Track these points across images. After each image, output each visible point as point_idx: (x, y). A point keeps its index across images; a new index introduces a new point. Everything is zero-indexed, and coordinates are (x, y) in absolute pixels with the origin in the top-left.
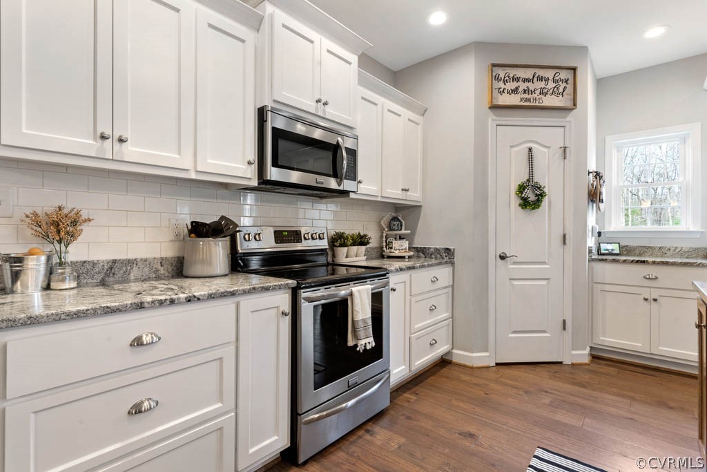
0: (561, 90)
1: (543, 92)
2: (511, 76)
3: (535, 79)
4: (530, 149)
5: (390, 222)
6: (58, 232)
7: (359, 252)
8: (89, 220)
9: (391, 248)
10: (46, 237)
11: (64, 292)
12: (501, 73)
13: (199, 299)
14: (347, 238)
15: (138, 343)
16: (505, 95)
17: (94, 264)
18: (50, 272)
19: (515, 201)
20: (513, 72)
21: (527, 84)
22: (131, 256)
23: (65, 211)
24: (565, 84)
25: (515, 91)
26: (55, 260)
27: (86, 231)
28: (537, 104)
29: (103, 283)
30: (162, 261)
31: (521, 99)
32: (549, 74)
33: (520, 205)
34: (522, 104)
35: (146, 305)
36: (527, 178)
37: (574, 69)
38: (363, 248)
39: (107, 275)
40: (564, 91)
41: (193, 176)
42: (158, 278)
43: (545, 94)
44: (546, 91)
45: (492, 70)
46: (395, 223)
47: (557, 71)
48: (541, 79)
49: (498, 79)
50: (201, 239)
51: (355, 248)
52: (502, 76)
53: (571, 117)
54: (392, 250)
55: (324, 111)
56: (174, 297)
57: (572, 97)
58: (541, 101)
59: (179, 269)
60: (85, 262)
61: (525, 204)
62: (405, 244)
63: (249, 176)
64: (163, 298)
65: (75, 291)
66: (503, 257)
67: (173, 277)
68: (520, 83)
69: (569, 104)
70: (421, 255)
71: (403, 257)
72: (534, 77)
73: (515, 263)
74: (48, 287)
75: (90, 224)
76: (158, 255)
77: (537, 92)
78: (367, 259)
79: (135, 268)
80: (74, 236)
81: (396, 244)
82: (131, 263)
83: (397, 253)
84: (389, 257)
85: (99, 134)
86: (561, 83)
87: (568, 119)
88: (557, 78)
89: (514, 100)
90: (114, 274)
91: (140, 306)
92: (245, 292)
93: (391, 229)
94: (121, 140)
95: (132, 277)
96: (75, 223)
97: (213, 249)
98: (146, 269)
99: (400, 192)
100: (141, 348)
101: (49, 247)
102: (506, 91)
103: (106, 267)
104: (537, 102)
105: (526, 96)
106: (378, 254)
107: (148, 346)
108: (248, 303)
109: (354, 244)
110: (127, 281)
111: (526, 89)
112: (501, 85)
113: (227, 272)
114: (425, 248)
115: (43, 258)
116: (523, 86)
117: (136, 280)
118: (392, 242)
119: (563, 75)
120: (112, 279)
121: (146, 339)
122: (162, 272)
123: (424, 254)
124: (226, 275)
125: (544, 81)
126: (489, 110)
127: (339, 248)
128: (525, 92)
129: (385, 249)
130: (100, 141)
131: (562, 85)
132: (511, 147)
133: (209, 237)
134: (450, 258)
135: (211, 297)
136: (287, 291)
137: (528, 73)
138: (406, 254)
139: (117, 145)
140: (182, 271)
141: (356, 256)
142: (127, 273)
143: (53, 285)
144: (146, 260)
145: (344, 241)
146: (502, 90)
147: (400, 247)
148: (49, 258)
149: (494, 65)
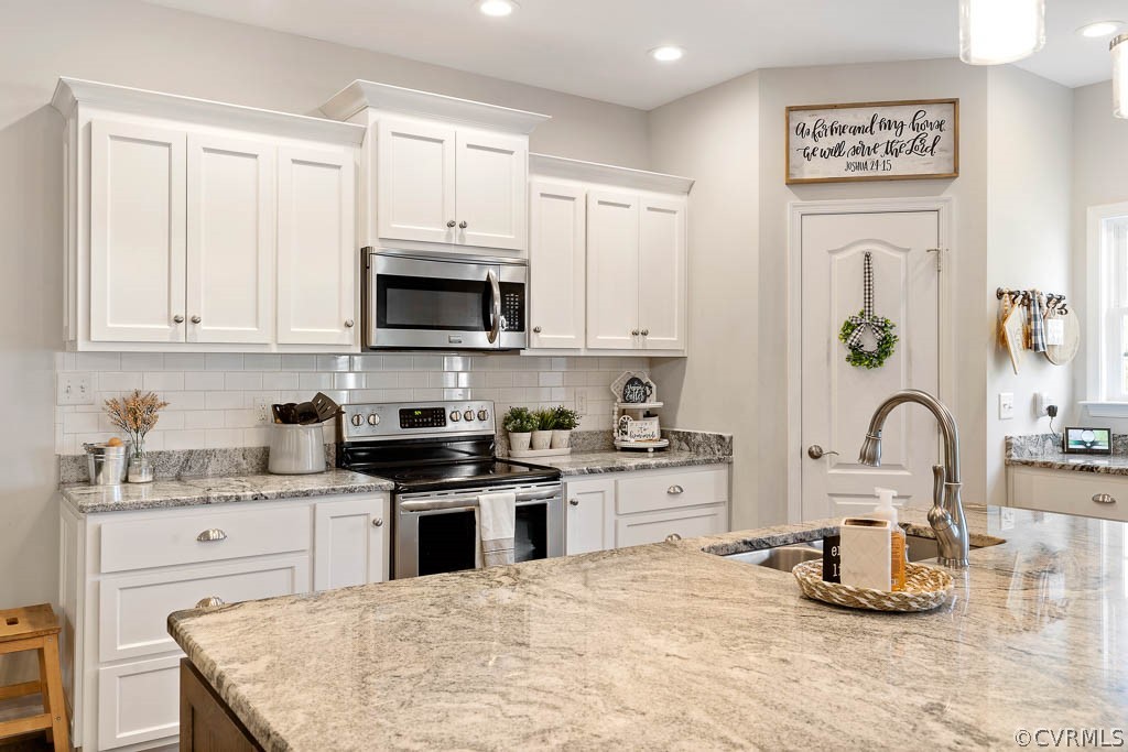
0: (929, 143)
1: (891, 150)
2: (828, 124)
3: (876, 127)
4: (868, 256)
5: (626, 388)
6: (136, 420)
7: (556, 440)
8: (165, 404)
9: (626, 433)
10: (124, 425)
11: (141, 486)
12: (809, 121)
13: (266, 498)
14: (529, 417)
15: (204, 537)
16: (817, 159)
17: (170, 455)
18: (128, 464)
19: (841, 351)
20: (829, 118)
21: (859, 137)
22: (209, 446)
23: (141, 396)
24: (936, 132)
25: (837, 151)
26: (133, 451)
27: (163, 418)
28: (880, 173)
29: (178, 478)
30: (245, 453)
31: (848, 166)
32: (905, 115)
33: (848, 359)
34: (850, 174)
35: (213, 501)
36: (861, 308)
37: (954, 102)
38: (564, 435)
39: (183, 469)
40: (934, 145)
41: (275, 350)
42: (240, 474)
43: (897, 153)
44: (898, 147)
45: (788, 119)
46: (634, 388)
47: (918, 108)
48: (887, 125)
49: (801, 131)
50: (289, 426)
51: (548, 434)
52: (810, 125)
53: (951, 192)
54: (626, 437)
55: (462, 237)
56: (240, 494)
57: (951, 154)
58: (887, 166)
59: (264, 464)
60: (160, 453)
61: (858, 356)
62: (653, 426)
63: (348, 343)
64: (229, 494)
65: (151, 485)
66: (815, 455)
67: (257, 473)
68: (847, 136)
69: (945, 169)
70: (685, 446)
71: (645, 450)
72: (873, 123)
73: (840, 465)
74: (126, 481)
75: (166, 408)
76: (240, 445)
77: (881, 150)
78: (572, 452)
79: (213, 461)
80: (148, 423)
81: (633, 426)
82: (208, 454)
83: (632, 443)
84: (624, 450)
85: (172, 318)
86: (928, 129)
87: (944, 196)
88: (920, 122)
89: (836, 167)
90: (190, 467)
91: (207, 501)
92: (321, 493)
93: (626, 400)
94: (195, 321)
95: (210, 471)
96: (151, 409)
97: (302, 438)
98: (225, 463)
99: (629, 337)
100: (208, 544)
101: (126, 437)
102: (818, 153)
103: (182, 460)
104: (881, 168)
105: (859, 158)
106: (607, 443)
107: (215, 543)
108: (326, 506)
109: (543, 427)
110: (203, 476)
111: (857, 145)
112: (809, 142)
113: (323, 467)
114: (689, 434)
115: (122, 449)
116: (851, 141)
117: (214, 475)
118: (626, 423)
119: (933, 114)
120: (188, 474)
121: (213, 535)
122: (245, 466)
123: (687, 444)
124: (322, 473)
125: (893, 130)
126: (787, 188)
127: (517, 434)
128: (856, 151)
129: (615, 434)
130: (174, 324)
131: (931, 134)
132: (831, 252)
133: (296, 423)
134: (724, 454)
135: (280, 496)
136: (384, 495)
137: (862, 118)
138: (651, 445)
139: (190, 325)
140: (267, 467)
141: (551, 447)
142: (204, 467)
143: (131, 478)
144: (225, 451)
145: (522, 422)
146: (810, 151)
147: (643, 432)
148: (127, 449)
149: (790, 109)
